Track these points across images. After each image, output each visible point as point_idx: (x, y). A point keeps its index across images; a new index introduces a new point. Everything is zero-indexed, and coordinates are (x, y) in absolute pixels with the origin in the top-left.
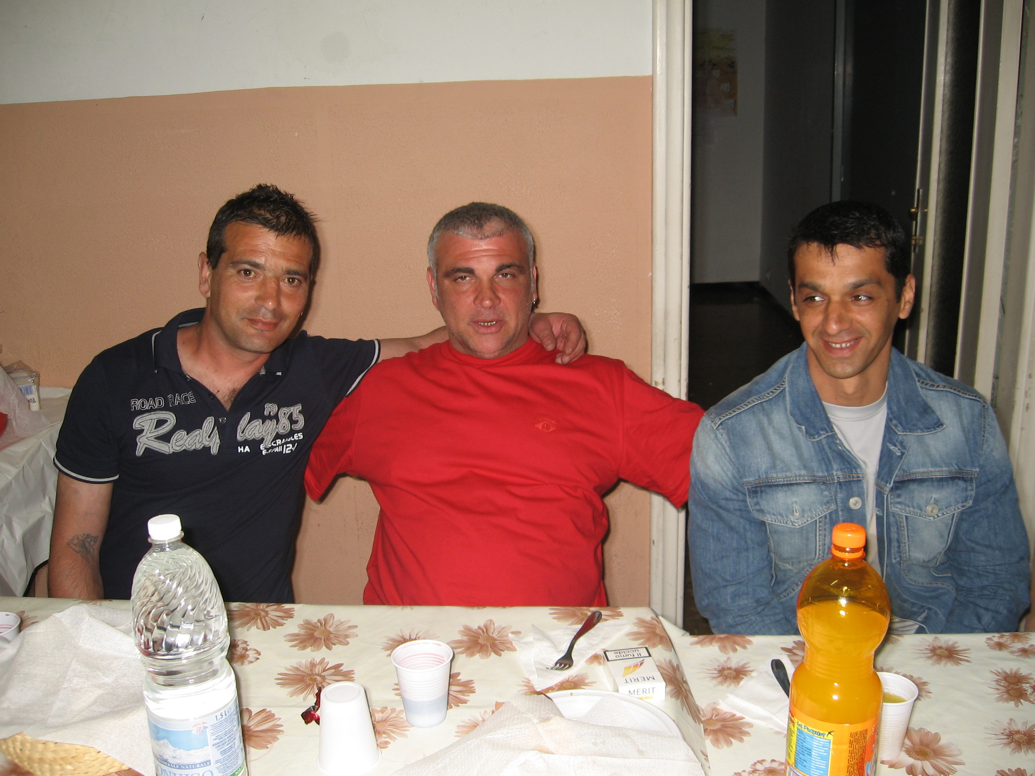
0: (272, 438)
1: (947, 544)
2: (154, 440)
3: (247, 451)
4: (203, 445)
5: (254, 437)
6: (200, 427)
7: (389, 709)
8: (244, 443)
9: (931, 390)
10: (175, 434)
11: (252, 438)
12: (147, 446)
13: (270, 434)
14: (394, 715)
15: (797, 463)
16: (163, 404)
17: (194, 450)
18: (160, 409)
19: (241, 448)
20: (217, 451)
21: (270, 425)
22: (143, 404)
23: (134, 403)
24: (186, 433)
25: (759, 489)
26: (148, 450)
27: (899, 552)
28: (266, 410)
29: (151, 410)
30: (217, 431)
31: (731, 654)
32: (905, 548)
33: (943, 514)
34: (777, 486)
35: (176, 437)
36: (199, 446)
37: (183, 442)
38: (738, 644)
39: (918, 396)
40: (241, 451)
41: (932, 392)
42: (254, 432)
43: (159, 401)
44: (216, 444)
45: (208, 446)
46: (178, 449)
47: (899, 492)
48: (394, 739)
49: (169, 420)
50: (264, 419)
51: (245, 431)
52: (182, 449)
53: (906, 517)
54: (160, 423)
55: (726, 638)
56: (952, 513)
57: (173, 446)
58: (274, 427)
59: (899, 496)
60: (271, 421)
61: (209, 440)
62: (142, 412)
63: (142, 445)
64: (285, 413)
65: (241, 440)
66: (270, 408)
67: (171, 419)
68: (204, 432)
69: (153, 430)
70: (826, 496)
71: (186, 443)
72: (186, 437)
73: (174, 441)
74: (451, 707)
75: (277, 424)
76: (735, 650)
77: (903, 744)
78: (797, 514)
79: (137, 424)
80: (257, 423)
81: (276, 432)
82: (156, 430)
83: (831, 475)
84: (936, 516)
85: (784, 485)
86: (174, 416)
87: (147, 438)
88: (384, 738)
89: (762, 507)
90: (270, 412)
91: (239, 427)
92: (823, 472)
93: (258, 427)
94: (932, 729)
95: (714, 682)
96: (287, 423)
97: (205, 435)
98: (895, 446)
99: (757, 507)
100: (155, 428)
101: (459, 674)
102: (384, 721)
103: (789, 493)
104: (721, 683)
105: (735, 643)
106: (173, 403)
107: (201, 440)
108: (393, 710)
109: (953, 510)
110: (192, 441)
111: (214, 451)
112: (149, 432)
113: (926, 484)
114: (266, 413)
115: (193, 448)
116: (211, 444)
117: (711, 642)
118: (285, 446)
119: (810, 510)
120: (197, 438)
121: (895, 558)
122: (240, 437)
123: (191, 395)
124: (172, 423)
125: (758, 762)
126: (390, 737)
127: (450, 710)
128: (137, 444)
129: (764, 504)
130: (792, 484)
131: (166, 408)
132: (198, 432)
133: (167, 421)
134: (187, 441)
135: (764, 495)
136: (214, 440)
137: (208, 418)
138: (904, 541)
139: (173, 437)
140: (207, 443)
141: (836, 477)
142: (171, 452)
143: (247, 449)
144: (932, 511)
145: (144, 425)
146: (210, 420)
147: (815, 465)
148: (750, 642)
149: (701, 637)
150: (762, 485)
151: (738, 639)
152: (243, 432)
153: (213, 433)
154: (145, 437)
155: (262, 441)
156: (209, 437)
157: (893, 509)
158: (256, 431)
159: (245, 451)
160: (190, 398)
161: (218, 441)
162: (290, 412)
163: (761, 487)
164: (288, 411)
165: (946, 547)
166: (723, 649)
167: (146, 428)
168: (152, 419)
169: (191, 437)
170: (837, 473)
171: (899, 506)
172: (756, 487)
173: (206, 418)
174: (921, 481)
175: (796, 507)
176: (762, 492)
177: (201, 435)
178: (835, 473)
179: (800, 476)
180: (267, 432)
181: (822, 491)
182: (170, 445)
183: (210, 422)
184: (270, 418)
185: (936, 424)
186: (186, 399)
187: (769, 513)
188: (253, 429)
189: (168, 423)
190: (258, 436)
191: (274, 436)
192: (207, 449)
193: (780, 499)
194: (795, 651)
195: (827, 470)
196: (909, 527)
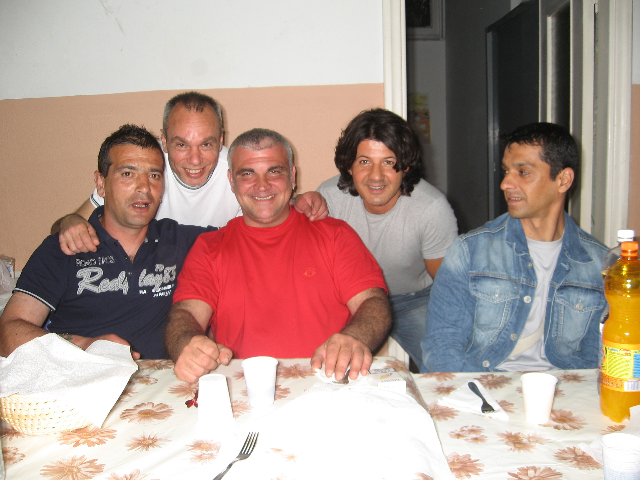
0: (159, 286)
1: (584, 333)
2: (90, 284)
3: (145, 293)
4: (119, 289)
5: (148, 284)
6: (117, 277)
7: (238, 401)
8: (143, 288)
9: (588, 242)
10: (102, 281)
11: (148, 285)
12: (85, 288)
13: (158, 283)
14: (242, 404)
15: (502, 268)
16: (95, 263)
17: (114, 291)
18: (93, 266)
19: (141, 291)
20: (127, 293)
21: (159, 277)
22: (83, 263)
23: (78, 261)
24: (109, 280)
25: (477, 278)
26: (85, 291)
27: (557, 330)
28: (156, 268)
29: (88, 266)
30: (127, 280)
31: (444, 382)
32: (561, 329)
33: (585, 310)
34: (488, 277)
35: (103, 283)
36: (116, 289)
37: (108, 286)
38: (448, 377)
39: (579, 243)
40: (141, 293)
41: (587, 243)
42: (149, 281)
43: (93, 262)
44: (126, 288)
45: (121, 289)
46: (104, 290)
47: (562, 291)
48: (243, 413)
49: (99, 273)
50: (155, 273)
51: (143, 281)
52: (107, 290)
53: (564, 307)
54: (93, 274)
55: (440, 374)
56: (591, 310)
57: (101, 288)
58: (161, 278)
59: (562, 293)
60: (159, 275)
61: (122, 285)
62: (82, 267)
63: (82, 287)
64: (168, 271)
65: (141, 286)
66: (159, 267)
67: (100, 272)
68: (119, 281)
69: (89, 279)
70: (515, 289)
71: (109, 287)
72: (109, 283)
73: (102, 285)
74: (277, 400)
75: (163, 277)
76: (446, 380)
77: (551, 417)
78: (497, 296)
79: (79, 274)
80: (151, 276)
81: (162, 282)
82: (91, 278)
83: (519, 279)
84: (581, 311)
85: (492, 278)
86: (102, 270)
87: (85, 283)
88: (236, 413)
89: (477, 288)
90: (159, 270)
91: (140, 278)
92: (516, 276)
93: (151, 278)
94: (568, 410)
95: (435, 394)
96: (168, 276)
97: (120, 282)
98: (566, 264)
99: (474, 288)
100: (90, 277)
101: (280, 386)
102: (237, 406)
103: (494, 282)
104: (439, 394)
105: (446, 376)
106: (101, 262)
107: (117, 285)
108: (241, 402)
109: (591, 308)
110: (112, 286)
111: (125, 292)
112: (86, 280)
113: (578, 290)
114: (156, 270)
115: (113, 290)
116: (124, 288)
117: (431, 376)
118: (167, 292)
119: (505, 294)
120: (116, 284)
121: (554, 334)
122: (140, 284)
123: (112, 258)
124: (101, 274)
125: (464, 427)
126: (239, 412)
127: (276, 401)
128: (79, 287)
129: (478, 287)
130: (497, 278)
131: (97, 265)
132: (116, 280)
133: (97, 273)
134: (110, 286)
135: (479, 282)
136: (125, 286)
137: (122, 272)
138: (560, 324)
139: (101, 283)
140: (121, 288)
141: (521, 281)
142: (100, 292)
143: (145, 292)
144: (580, 307)
145: (83, 275)
146: (123, 273)
147: (512, 271)
148: (454, 376)
149: (425, 374)
150: (480, 275)
151: (447, 374)
152: (142, 281)
153: (125, 281)
154: (84, 283)
155: (153, 287)
156: (122, 283)
157: (558, 301)
158: (150, 281)
159: (144, 293)
160: (111, 260)
161: (127, 286)
162: (171, 270)
163: (479, 277)
164: (170, 269)
165: (583, 335)
166: (439, 379)
167: (85, 277)
168: (88, 272)
169: (112, 283)
170: (523, 280)
171: (561, 299)
172: (476, 277)
173: (121, 272)
174: (576, 287)
175: (497, 291)
176: (479, 280)
177: (118, 282)
178: (522, 278)
179: (502, 275)
180: (157, 281)
181: (513, 286)
182: (99, 288)
183: (123, 275)
184: (159, 273)
185: (588, 259)
186: (109, 260)
187: (481, 292)
188: (148, 280)
189: (98, 275)
190: (151, 284)
191: (160, 284)
192: (121, 291)
193: (488, 285)
194: (482, 379)
195: (518, 276)
196: (565, 315)
